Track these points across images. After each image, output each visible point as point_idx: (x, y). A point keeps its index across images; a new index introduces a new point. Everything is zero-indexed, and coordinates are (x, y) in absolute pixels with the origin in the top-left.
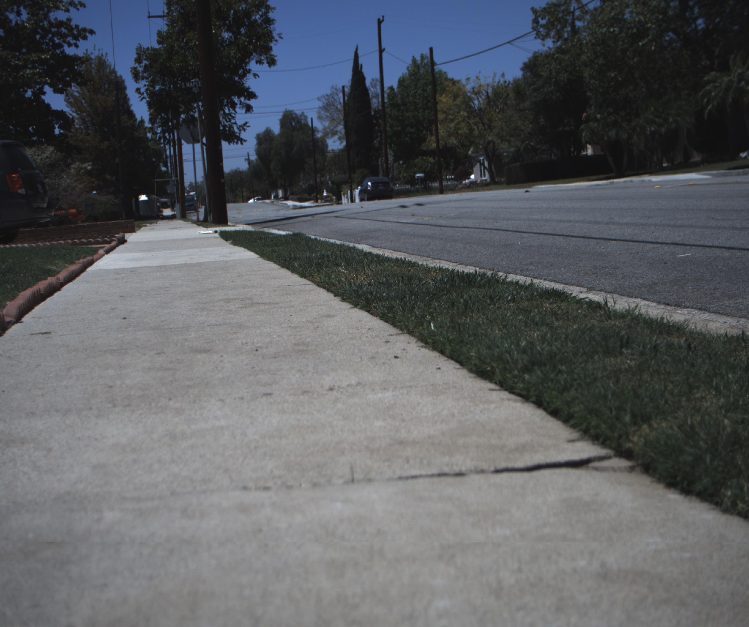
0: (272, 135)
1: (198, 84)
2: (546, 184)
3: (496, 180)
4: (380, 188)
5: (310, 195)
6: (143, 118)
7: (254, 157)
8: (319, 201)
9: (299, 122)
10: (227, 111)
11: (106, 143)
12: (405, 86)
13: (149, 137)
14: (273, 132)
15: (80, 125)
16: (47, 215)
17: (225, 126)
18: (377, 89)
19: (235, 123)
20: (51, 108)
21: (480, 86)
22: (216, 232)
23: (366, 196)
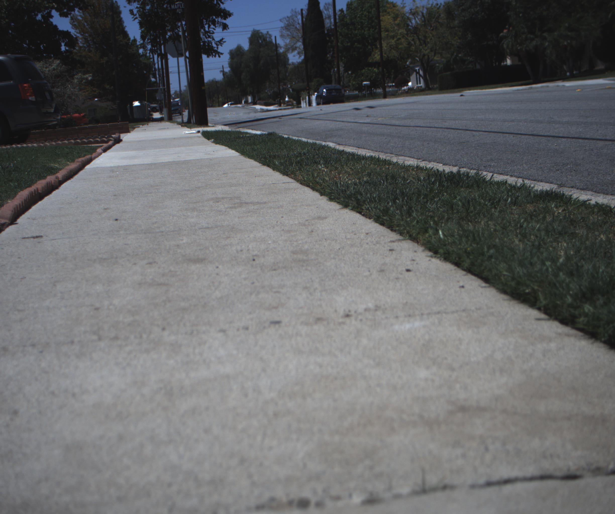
0: (243, 50)
1: (181, 6)
2: (474, 89)
3: (431, 87)
4: (333, 94)
5: (275, 100)
6: (136, 38)
7: (227, 70)
8: (282, 105)
9: (265, 40)
10: (207, 29)
11: (106, 58)
12: (353, 8)
13: (140, 54)
14: (243, 47)
15: (83, 44)
16: (54, 118)
17: (204, 42)
18: (329, 12)
19: (213, 39)
20: (58, 29)
21: (417, 7)
22: (199, 132)
23: (322, 101)
